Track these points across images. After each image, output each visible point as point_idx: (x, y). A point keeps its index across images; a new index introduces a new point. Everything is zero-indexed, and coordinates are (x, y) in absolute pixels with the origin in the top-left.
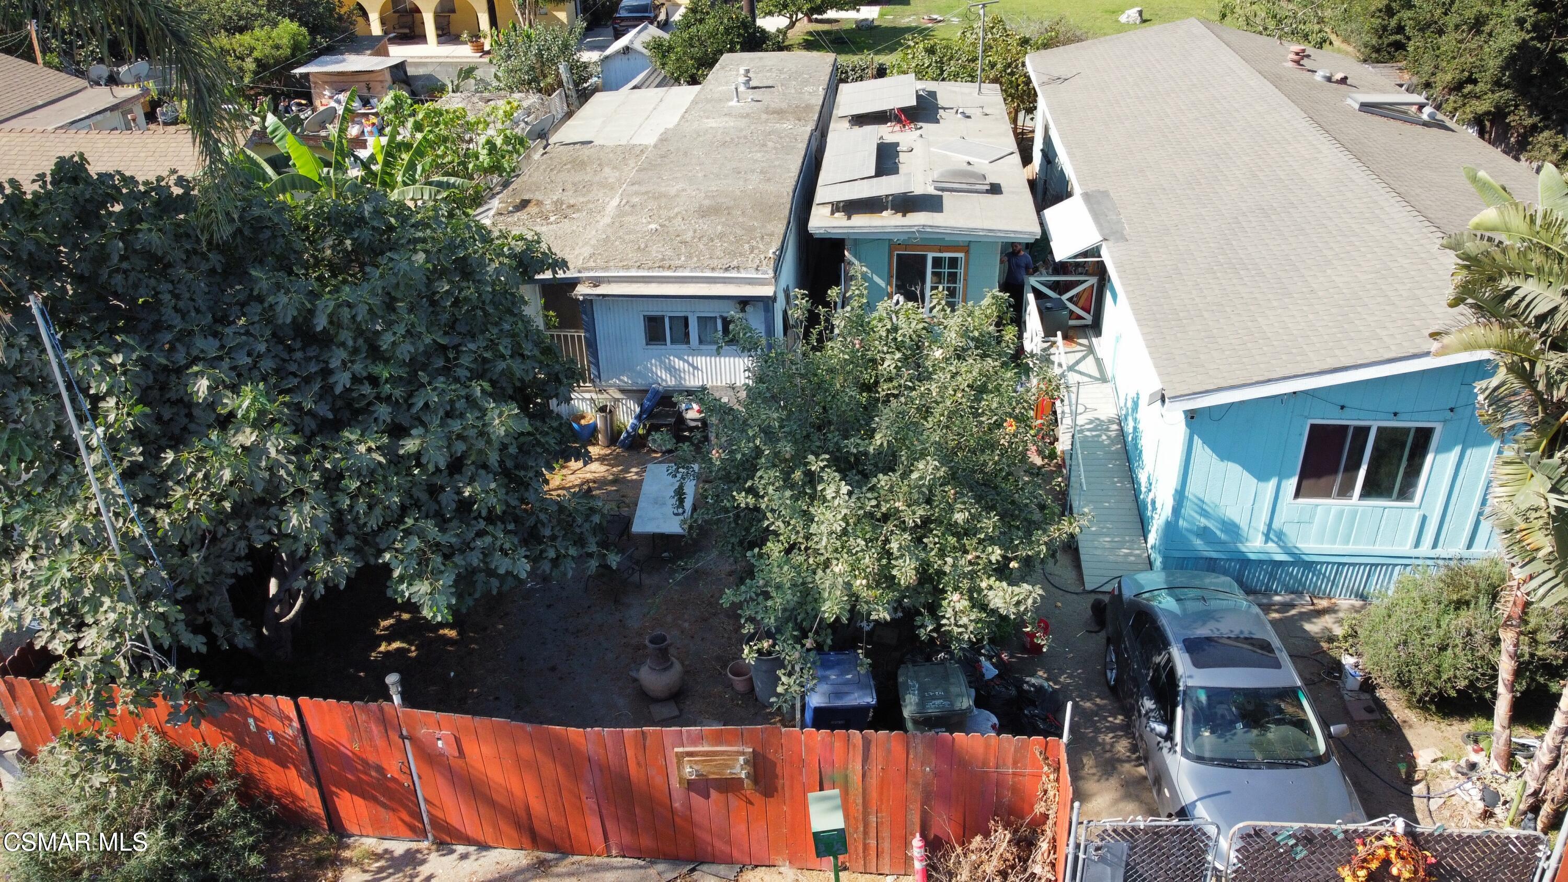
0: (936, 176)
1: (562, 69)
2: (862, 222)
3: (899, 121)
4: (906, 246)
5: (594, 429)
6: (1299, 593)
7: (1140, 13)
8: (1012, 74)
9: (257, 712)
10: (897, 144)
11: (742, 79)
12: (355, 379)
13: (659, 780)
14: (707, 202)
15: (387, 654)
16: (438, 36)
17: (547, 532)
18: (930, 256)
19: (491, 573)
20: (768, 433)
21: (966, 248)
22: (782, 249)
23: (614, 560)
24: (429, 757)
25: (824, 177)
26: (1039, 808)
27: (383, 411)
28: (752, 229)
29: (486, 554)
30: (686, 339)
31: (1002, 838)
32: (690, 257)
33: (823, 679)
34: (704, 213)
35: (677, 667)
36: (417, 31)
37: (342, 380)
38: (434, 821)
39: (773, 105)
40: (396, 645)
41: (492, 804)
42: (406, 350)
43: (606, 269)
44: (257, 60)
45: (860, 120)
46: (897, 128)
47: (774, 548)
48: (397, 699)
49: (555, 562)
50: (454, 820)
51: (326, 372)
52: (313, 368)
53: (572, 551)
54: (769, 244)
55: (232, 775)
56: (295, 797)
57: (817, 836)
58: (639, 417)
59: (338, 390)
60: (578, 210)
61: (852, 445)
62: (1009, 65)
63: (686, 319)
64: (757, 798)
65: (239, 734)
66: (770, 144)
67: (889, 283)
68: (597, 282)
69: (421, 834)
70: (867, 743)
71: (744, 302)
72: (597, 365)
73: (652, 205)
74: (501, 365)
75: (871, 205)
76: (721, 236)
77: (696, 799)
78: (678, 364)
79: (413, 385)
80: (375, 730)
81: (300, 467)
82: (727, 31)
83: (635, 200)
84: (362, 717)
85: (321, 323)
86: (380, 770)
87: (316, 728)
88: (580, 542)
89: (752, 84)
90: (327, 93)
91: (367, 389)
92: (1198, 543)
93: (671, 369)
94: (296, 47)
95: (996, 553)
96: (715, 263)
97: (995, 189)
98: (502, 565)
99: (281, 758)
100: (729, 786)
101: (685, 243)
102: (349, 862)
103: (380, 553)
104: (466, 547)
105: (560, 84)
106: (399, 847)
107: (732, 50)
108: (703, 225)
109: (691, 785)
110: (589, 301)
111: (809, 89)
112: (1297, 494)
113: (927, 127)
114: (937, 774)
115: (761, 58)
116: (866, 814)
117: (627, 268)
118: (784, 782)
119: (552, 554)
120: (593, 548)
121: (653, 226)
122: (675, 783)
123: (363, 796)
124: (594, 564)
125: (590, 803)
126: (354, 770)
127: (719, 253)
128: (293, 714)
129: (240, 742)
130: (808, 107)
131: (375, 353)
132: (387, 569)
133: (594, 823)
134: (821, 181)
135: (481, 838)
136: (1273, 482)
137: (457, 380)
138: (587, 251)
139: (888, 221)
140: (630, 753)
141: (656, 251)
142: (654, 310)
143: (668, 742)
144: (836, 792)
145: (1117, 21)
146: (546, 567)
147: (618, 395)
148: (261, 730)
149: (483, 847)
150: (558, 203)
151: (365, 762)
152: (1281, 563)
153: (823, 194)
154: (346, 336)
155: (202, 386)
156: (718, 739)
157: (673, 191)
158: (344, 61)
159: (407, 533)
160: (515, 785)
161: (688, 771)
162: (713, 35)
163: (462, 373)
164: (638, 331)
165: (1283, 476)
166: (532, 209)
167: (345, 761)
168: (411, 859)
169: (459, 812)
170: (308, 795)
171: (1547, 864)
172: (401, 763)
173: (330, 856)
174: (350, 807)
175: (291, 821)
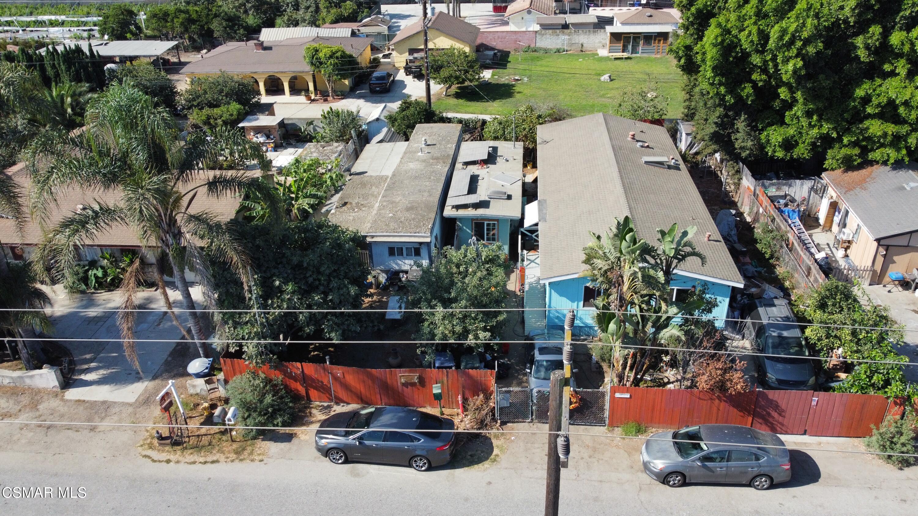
0: (489, 194)
1: (352, 132)
2: (462, 213)
3: (480, 164)
4: (477, 219)
5: (371, 283)
6: (589, 336)
7: (610, 77)
8: (532, 132)
9: (291, 367)
10: (478, 176)
11: (423, 142)
12: (314, 280)
13: (395, 383)
14: (409, 205)
15: (313, 355)
16: (290, 91)
17: (364, 320)
18: (486, 223)
19: (350, 331)
20: (424, 293)
21: (498, 220)
22: (434, 224)
23: (382, 327)
24: (335, 378)
25: (451, 193)
26: (492, 389)
27: (321, 288)
28: (423, 216)
29: (348, 325)
30: (402, 255)
31: (481, 396)
32: (403, 228)
33: (439, 360)
34: (408, 209)
35: (400, 358)
36: (280, 87)
37: (311, 280)
38: (336, 397)
39: (435, 155)
40: (316, 353)
41: (351, 391)
42: (328, 272)
43: (376, 232)
44: (223, 121)
45: (467, 164)
46: (480, 167)
47: (426, 324)
48: (328, 363)
49: (366, 328)
50: (341, 396)
51: (305, 278)
52: (302, 276)
53: (371, 325)
54: (429, 223)
55: (282, 385)
56: (297, 390)
57: (434, 395)
58: (386, 280)
59: (310, 282)
60: (365, 207)
61: (446, 295)
62: (531, 129)
63: (402, 248)
64: (421, 388)
65: (285, 373)
66: (432, 178)
67: (472, 231)
68: (373, 237)
69: (331, 400)
70: (447, 372)
71: (421, 243)
72: (373, 263)
73: (390, 206)
74: (351, 274)
75: (465, 206)
76: (414, 219)
77: (405, 388)
78: (399, 262)
79: (329, 281)
80: (322, 371)
81: (301, 304)
82: (419, 113)
83: (385, 204)
84: (318, 368)
85: (305, 265)
86: (322, 382)
87: (306, 371)
88: (372, 322)
89: (428, 143)
90: (252, 134)
91: (317, 283)
92: (556, 321)
93: (397, 264)
94: (239, 114)
95: (482, 325)
96: (411, 230)
97: (509, 197)
98: (353, 329)
99: (295, 379)
100: (413, 384)
101: (401, 222)
102: (313, 408)
103: (321, 326)
104: (343, 324)
105: (352, 137)
106: (325, 404)
107: (421, 122)
108: (408, 215)
109: (403, 384)
110: (370, 243)
111: (449, 146)
112: (584, 306)
113: (491, 166)
114: (465, 380)
115: (432, 127)
116: (448, 391)
117: (383, 232)
118: (427, 384)
119: (365, 325)
120: (376, 323)
121: (391, 215)
122: (399, 384)
123: (317, 390)
124: (376, 328)
125: (377, 390)
126: (315, 383)
127: (413, 226)
128: (300, 367)
129: (285, 375)
130: (448, 155)
131: (319, 273)
132: (323, 329)
133: (378, 396)
134: (449, 196)
135: (347, 401)
136: (576, 303)
137: (340, 279)
138: (369, 225)
139: (470, 212)
140: (388, 376)
141: (392, 225)
142: (392, 246)
143: (397, 372)
144: (439, 385)
145: (600, 80)
146: (363, 329)
147: (379, 272)
148: (291, 372)
149: (348, 403)
150: (357, 203)
151: (318, 380)
152: (582, 327)
153: (450, 202)
154: (311, 268)
155: (277, 283)
156: (410, 372)
157: (397, 200)
158: (257, 119)
159: (328, 321)
160: (358, 386)
161: (403, 380)
162: (413, 115)
163: (341, 277)
164: (386, 252)
165: (579, 301)
166: (348, 206)
167: (313, 380)
168: (329, 407)
169: (342, 394)
170: (302, 390)
171: (607, 398)
172: (328, 380)
173: (307, 406)
174: (313, 393)
175: (296, 397)
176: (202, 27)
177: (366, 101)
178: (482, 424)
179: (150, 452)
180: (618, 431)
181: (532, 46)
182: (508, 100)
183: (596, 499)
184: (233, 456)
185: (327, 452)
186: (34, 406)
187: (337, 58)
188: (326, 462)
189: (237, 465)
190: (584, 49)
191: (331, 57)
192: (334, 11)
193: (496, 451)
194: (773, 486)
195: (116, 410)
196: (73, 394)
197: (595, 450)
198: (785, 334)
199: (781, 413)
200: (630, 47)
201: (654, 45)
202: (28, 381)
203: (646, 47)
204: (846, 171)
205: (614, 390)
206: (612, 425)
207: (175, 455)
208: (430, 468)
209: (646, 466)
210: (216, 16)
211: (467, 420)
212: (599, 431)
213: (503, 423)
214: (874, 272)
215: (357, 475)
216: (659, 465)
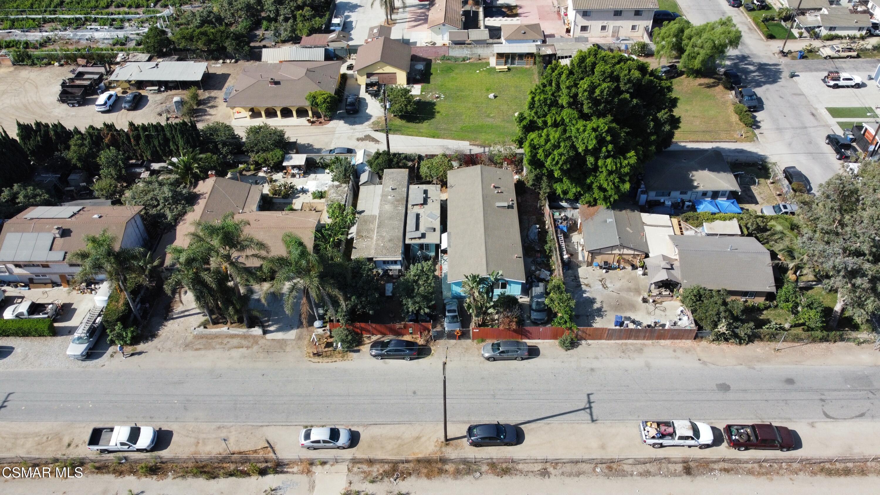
0: (425, 228)
1: (351, 176)
2: (413, 242)
3: (420, 205)
4: (421, 244)
7: (494, 95)
9: (356, 324)
10: (419, 215)
11: (391, 186)
13: (395, 328)
14: (390, 239)
16: (297, 115)
18: (424, 246)
21: (429, 244)
22: (401, 250)
24: (372, 327)
25: (408, 228)
26: (430, 329)
28: (397, 245)
30: (389, 264)
31: (427, 332)
32: (389, 253)
33: (410, 317)
34: (390, 241)
35: (396, 318)
38: (373, 334)
39: (397, 198)
40: (365, 320)
41: (378, 331)
43: (377, 255)
44: (274, 162)
45: (413, 205)
46: (420, 208)
48: (370, 323)
54: (399, 248)
55: (353, 331)
57: (410, 333)
58: (383, 273)
60: (369, 238)
63: (389, 261)
64: (404, 329)
67: (418, 248)
68: (376, 258)
69: (371, 335)
70: (414, 324)
71: (397, 260)
73: (380, 238)
75: (415, 238)
76: (393, 248)
80: (367, 325)
82: (385, 160)
83: (378, 237)
86: (366, 328)
87: (361, 325)
92: (455, 294)
93: (387, 267)
96: (393, 254)
97: (434, 230)
99: (357, 329)
100: (402, 328)
101: (388, 250)
102: (365, 338)
106: (368, 336)
107: (386, 167)
108: (390, 244)
109: (398, 329)
110: (375, 261)
111: (403, 188)
113: (425, 206)
114: (421, 327)
115: (393, 173)
116: (415, 331)
117: (380, 255)
118: (407, 327)
121: (382, 244)
123: (365, 332)
125: (388, 331)
126: (364, 329)
127: (393, 252)
128: (359, 324)
129: (354, 328)
130: (404, 198)
134: (407, 230)
135: (377, 335)
138: (374, 251)
139: (418, 242)
140: (392, 326)
141: (383, 251)
142: (384, 261)
143: (396, 324)
144: (411, 329)
145: (488, 97)
148: (356, 326)
153: (408, 236)
156: (400, 324)
157: (384, 234)
160: (381, 330)
161: (398, 327)
162: (382, 163)
164: (382, 263)
166: (362, 238)
168: (370, 337)
169: (375, 332)
170: (359, 332)
171: (471, 332)
172: (370, 328)
173: (362, 337)
174: (363, 332)
175: (357, 334)
176: (218, 44)
177: (345, 123)
178: (427, 341)
179: (310, 359)
180: (475, 341)
181: (447, 55)
182: (432, 120)
183: (465, 367)
184: (341, 359)
185: (375, 356)
186: (257, 343)
187: (328, 102)
188: (374, 359)
189: (343, 362)
190: (481, 57)
191: (324, 102)
192: (307, 24)
193: (433, 352)
194: (523, 359)
195: (289, 343)
196: (269, 336)
197: (467, 349)
198: (539, 300)
199: (531, 334)
200: (510, 61)
201: (525, 60)
202: (250, 333)
203: (520, 61)
204: (589, 206)
205: (473, 329)
206: (473, 339)
207: (320, 359)
208: (411, 359)
209: (483, 355)
210: (227, 37)
211: (422, 340)
212: (469, 341)
213: (435, 341)
214: (588, 262)
215: (386, 363)
216: (487, 355)
